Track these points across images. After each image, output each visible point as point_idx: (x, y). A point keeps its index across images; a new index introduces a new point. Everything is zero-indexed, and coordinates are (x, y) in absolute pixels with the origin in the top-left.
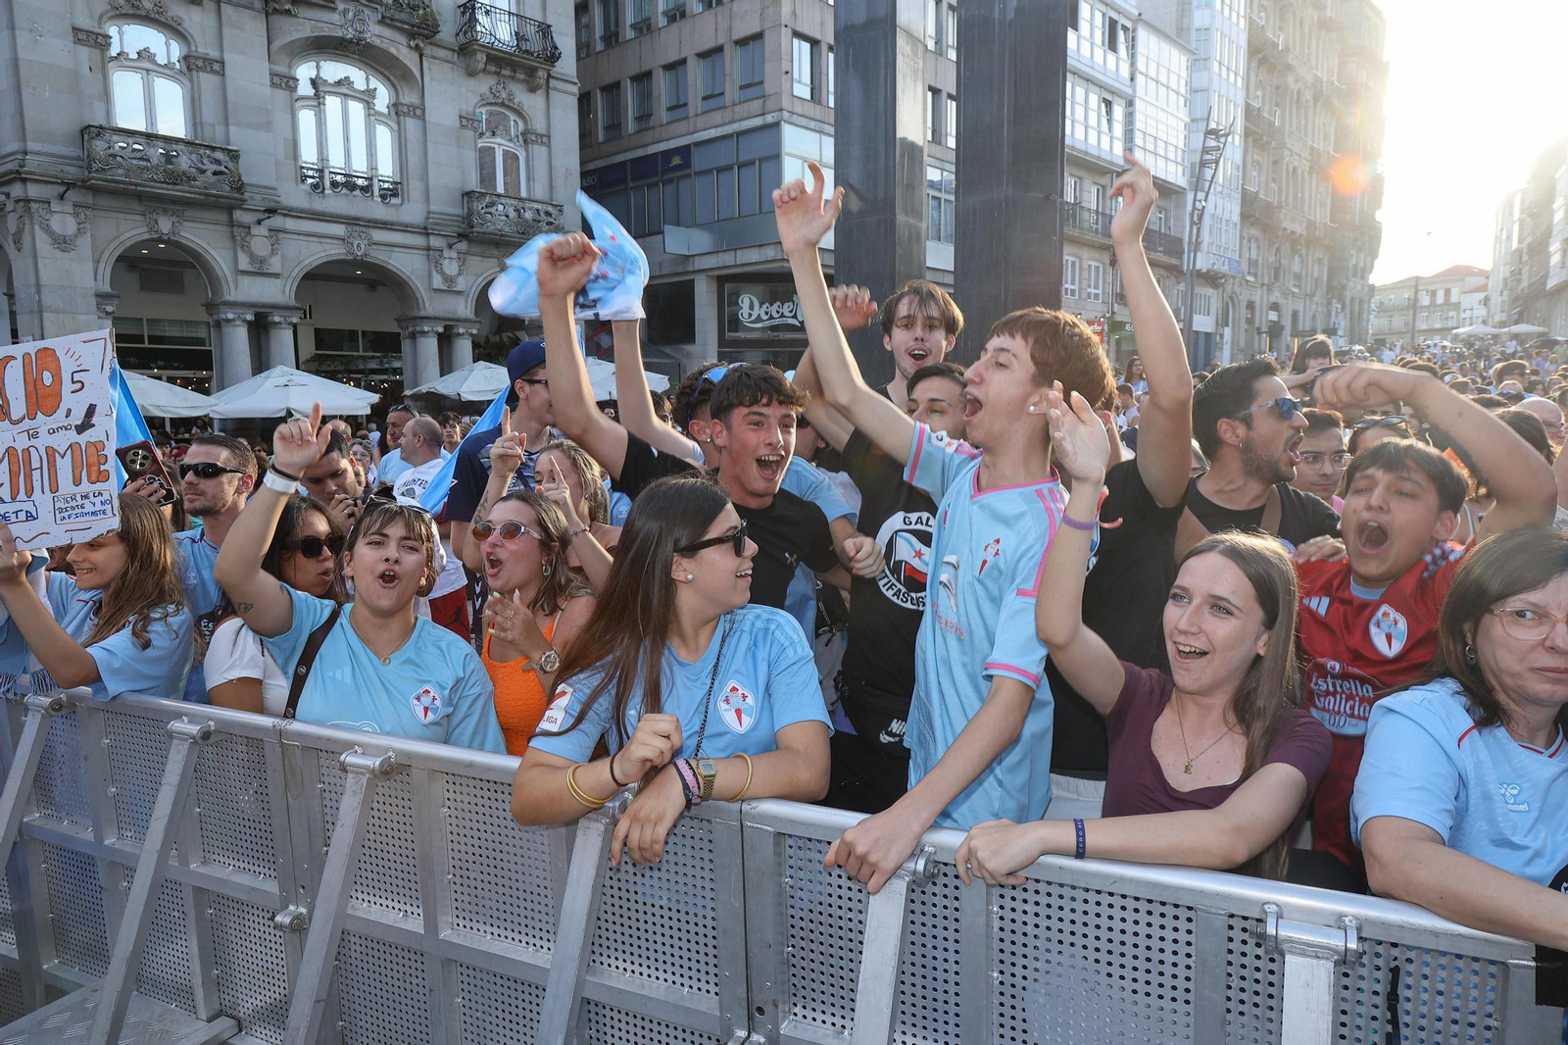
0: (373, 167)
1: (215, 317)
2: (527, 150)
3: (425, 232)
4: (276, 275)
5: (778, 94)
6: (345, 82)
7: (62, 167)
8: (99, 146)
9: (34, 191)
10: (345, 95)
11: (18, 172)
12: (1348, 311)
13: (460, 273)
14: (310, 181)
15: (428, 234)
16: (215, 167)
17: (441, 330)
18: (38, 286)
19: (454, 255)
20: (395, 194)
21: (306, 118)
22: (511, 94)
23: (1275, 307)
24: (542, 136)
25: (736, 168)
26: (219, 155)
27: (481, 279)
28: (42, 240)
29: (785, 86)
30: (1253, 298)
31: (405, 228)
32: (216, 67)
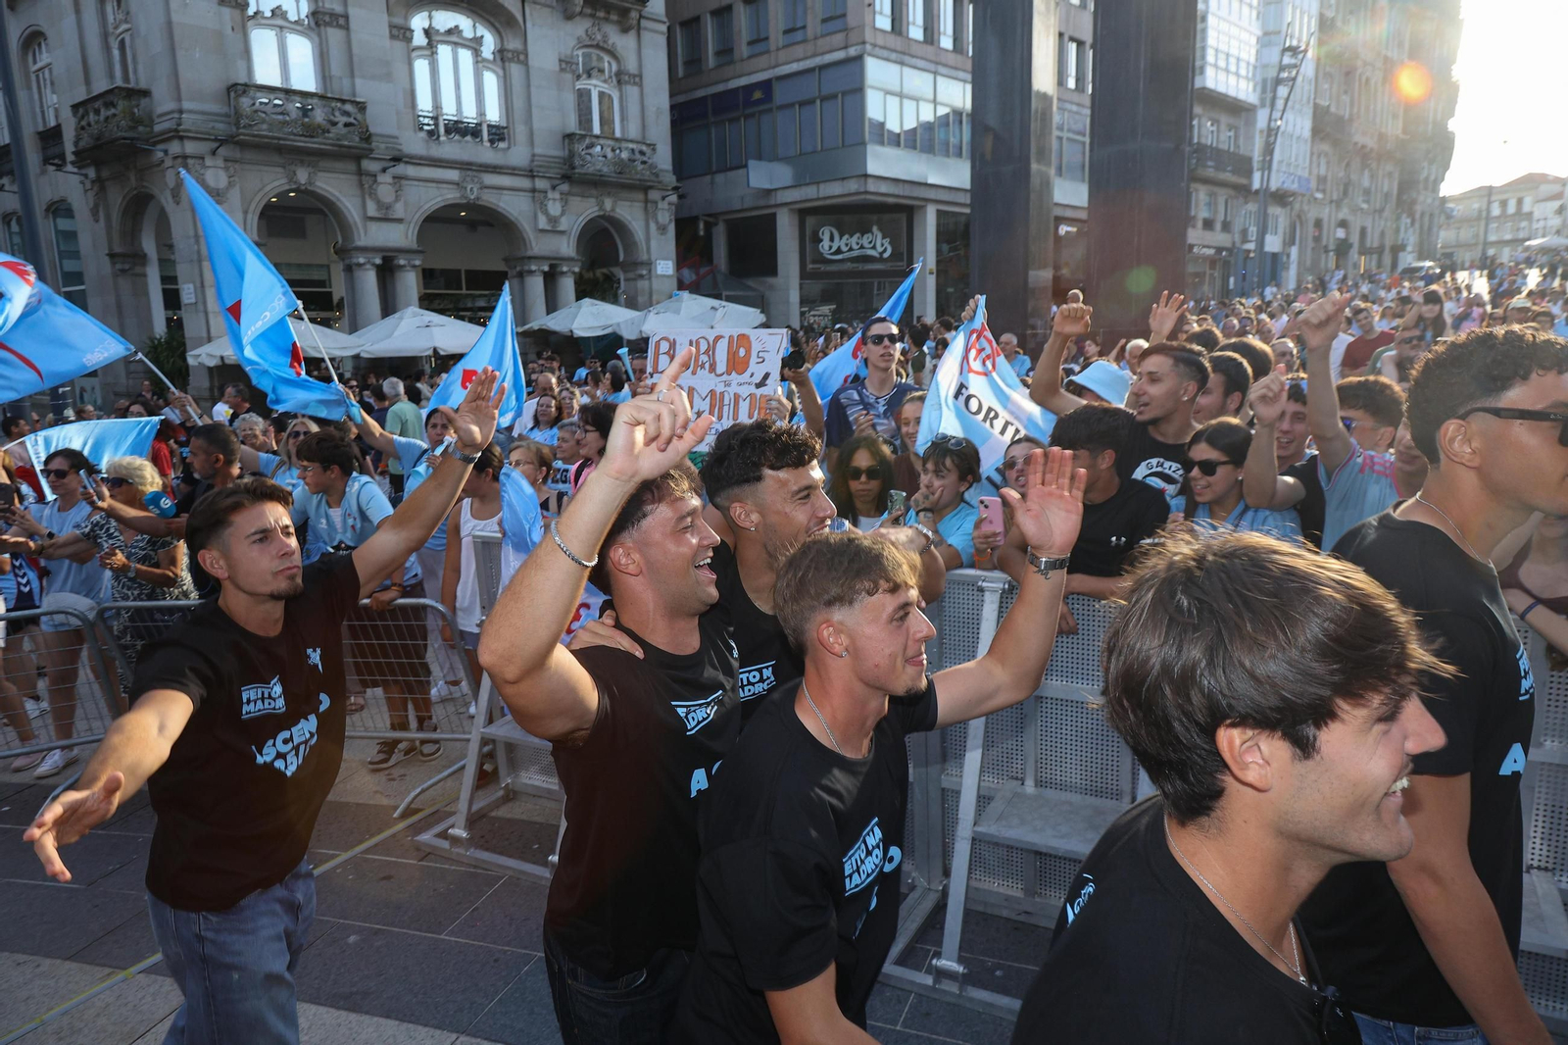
0: (481, 113)
1: (347, 262)
2: (620, 90)
3: (531, 174)
4: (400, 221)
5: (861, 27)
6: (455, 31)
7: (211, 124)
8: (245, 102)
9: (190, 147)
10: (456, 44)
11: (176, 131)
12: (1417, 225)
13: (563, 213)
14: (426, 128)
15: (533, 177)
16: (345, 119)
17: (546, 268)
18: (197, 237)
19: (557, 195)
20: (502, 139)
21: (421, 67)
22: (605, 37)
23: (1343, 224)
24: (635, 76)
25: (818, 102)
26: (348, 107)
27: (581, 219)
29: (868, 19)
30: (1321, 216)
31: (512, 171)
32: (342, 21)
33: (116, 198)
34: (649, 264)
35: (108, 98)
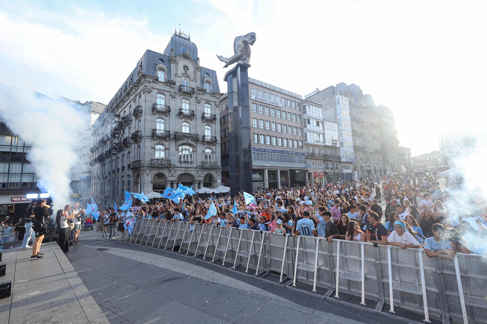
1: (166, 183)
2: (212, 154)
3: (196, 168)
4: (175, 176)
6: (186, 148)
7: (148, 165)
8: (153, 162)
9: (145, 168)
10: (186, 150)
11: (143, 166)
13: (201, 174)
14: (180, 162)
16: (167, 163)
17: (198, 182)
18: (144, 180)
19: (200, 171)
20: (192, 163)
21: (180, 154)
22: (210, 147)
24: (215, 152)
26: (168, 161)
27: (205, 174)
28: (145, 174)
30: (362, 165)
31: (193, 168)
32: (169, 149)
33: (136, 174)
34: (216, 181)
35: (135, 162)
